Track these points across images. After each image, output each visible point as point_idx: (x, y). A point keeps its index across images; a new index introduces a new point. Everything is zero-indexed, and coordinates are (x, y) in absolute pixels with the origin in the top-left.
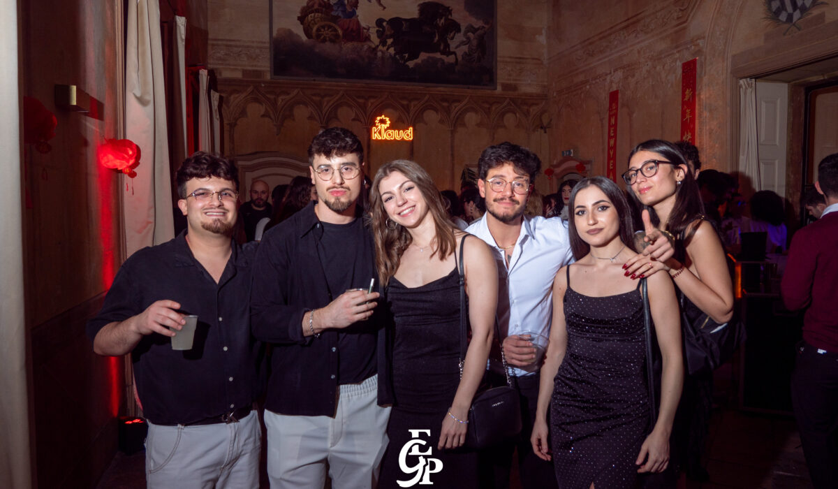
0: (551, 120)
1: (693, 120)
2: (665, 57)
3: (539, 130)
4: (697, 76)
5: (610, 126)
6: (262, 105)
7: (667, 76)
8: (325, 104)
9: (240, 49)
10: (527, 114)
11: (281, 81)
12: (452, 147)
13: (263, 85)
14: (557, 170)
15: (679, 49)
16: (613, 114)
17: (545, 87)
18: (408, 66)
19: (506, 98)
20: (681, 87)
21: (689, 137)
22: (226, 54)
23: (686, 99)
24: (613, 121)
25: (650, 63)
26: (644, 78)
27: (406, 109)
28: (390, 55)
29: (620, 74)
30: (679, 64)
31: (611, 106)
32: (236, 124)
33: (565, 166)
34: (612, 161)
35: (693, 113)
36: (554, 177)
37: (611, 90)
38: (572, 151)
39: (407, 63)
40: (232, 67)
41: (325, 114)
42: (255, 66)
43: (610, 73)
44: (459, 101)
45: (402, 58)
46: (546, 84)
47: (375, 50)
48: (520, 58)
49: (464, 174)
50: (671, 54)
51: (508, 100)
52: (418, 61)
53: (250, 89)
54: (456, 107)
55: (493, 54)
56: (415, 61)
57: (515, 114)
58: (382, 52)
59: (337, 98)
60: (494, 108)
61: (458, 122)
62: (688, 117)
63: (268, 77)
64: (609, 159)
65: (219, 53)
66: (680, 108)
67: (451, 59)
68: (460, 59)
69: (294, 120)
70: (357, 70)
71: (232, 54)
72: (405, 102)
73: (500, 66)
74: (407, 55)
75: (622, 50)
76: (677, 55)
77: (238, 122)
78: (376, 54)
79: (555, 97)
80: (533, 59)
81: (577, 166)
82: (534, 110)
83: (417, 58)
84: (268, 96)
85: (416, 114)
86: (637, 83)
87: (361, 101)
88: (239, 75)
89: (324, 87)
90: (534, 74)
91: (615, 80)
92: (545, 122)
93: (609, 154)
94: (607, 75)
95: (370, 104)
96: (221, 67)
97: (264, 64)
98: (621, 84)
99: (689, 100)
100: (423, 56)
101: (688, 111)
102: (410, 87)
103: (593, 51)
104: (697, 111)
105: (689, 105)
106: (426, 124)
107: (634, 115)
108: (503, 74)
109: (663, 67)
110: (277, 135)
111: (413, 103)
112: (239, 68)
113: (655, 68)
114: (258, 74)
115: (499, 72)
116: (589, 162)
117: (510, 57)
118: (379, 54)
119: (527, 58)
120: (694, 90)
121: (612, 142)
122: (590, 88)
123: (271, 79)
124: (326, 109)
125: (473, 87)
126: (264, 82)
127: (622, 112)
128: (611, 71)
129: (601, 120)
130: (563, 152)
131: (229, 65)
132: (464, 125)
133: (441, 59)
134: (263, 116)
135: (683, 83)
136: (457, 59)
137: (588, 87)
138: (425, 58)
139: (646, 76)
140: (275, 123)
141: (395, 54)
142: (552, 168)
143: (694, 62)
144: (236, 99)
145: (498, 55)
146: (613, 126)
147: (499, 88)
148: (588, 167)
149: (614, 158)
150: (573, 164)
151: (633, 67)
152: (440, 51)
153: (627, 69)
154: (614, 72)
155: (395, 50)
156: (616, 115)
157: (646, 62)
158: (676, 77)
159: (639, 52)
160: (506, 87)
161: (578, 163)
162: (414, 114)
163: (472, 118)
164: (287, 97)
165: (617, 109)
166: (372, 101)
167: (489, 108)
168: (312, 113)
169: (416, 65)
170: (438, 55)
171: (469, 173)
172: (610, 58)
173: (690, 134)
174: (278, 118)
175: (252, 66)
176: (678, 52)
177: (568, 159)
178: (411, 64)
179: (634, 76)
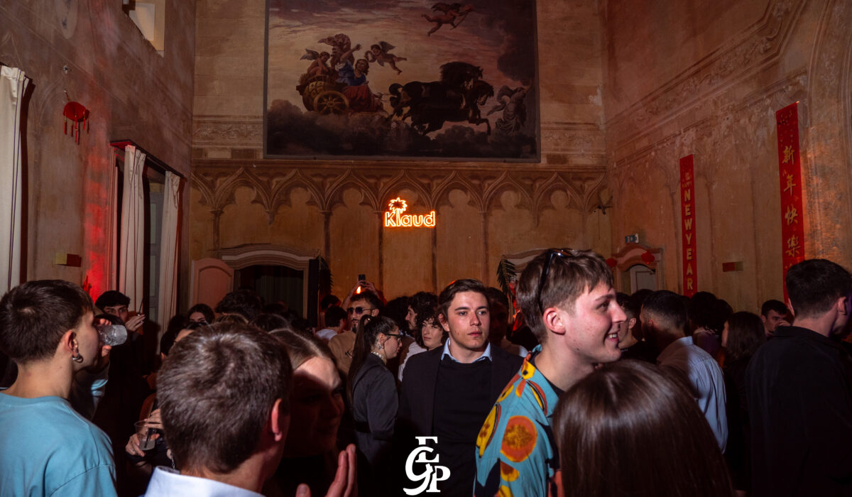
0: (612, 197)
1: (798, 190)
2: (751, 105)
3: (597, 210)
4: (799, 127)
5: (684, 202)
6: (253, 188)
7: (755, 131)
8: (328, 186)
9: (230, 126)
10: (580, 191)
11: (276, 160)
12: (486, 234)
13: (255, 166)
14: (621, 261)
15: (769, 93)
16: (687, 184)
17: (602, 157)
18: (428, 138)
19: (554, 172)
20: (776, 145)
21: (794, 215)
22: (213, 132)
23: (786, 161)
24: (688, 195)
25: (731, 116)
26: (725, 137)
27: (428, 188)
28: (407, 125)
29: (692, 134)
30: (772, 113)
31: (683, 176)
32: (222, 212)
33: (629, 255)
34: (690, 250)
35: (797, 179)
36: (618, 269)
37: (682, 156)
38: (637, 236)
39: (428, 135)
40: (219, 146)
41: (328, 199)
42: (246, 144)
43: (680, 134)
44: (492, 177)
45: (422, 128)
46: (604, 153)
47: (387, 121)
48: (570, 124)
49: (500, 266)
50: (759, 101)
51: (555, 175)
52: (442, 131)
53: (239, 172)
54: (489, 186)
55: (535, 119)
56: (438, 132)
57: (566, 191)
58: (397, 122)
59: (342, 179)
60: (537, 185)
61: (493, 203)
62: (790, 185)
63: (261, 156)
64: (685, 246)
65: (205, 130)
66: (778, 174)
67: (482, 128)
68: (493, 127)
69: (290, 206)
70: (366, 144)
71: (220, 132)
72: (425, 181)
73: (544, 134)
74: (427, 126)
75: (693, 103)
76: (768, 101)
77: (224, 210)
78: (390, 125)
79: (615, 169)
80: (586, 124)
81: (643, 256)
82: (589, 186)
83: (440, 127)
84: (260, 178)
85: (439, 195)
86: (715, 143)
87: (372, 181)
88: (227, 155)
89: (327, 166)
90: (588, 142)
91: (686, 143)
92: (604, 200)
93: (684, 240)
94: (675, 136)
95: (382, 185)
96: (207, 146)
97: (257, 142)
98: (694, 147)
99: (790, 161)
100: (448, 125)
101: (790, 177)
102: (432, 163)
103: (657, 109)
104: (803, 177)
105: (790, 169)
106: (452, 206)
107: (714, 187)
108: (548, 144)
109: (750, 120)
110: (270, 223)
111: (435, 182)
112: (228, 147)
113: (739, 121)
114: (250, 153)
115: (543, 141)
116: (658, 251)
117: (557, 123)
118: (394, 125)
119: (579, 124)
120: (796, 147)
121: (688, 224)
122: (656, 154)
123: (264, 158)
124: (330, 191)
125: (511, 159)
126: (256, 163)
127: (699, 183)
128: (680, 131)
129: (672, 195)
130: (626, 237)
131: (217, 144)
132: (500, 206)
133: (469, 128)
134: (254, 202)
135: (779, 138)
136: (489, 127)
137: (653, 154)
138: (450, 127)
139: (726, 133)
140: (268, 210)
141: (413, 125)
142: (614, 258)
143: (793, 109)
144: (223, 183)
145: (542, 119)
146: (688, 202)
147: (544, 161)
148: (658, 257)
149: (693, 244)
150: (639, 252)
151: (709, 124)
152: (468, 119)
153: (702, 126)
154: (684, 132)
155: (412, 120)
156: (692, 188)
157: (726, 114)
158: (768, 131)
159: (715, 103)
160: (552, 159)
161: (645, 252)
162: (437, 195)
163: (509, 198)
164: (283, 179)
165: (692, 179)
166: (385, 180)
167: (532, 185)
168: (312, 196)
169: (439, 136)
170: (466, 124)
171: (507, 266)
172: (679, 114)
173: (794, 210)
174: (272, 204)
175: (242, 145)
176: (769, 96)
177: (631, 246)
178: (432, 135)
179: (710, 134)
